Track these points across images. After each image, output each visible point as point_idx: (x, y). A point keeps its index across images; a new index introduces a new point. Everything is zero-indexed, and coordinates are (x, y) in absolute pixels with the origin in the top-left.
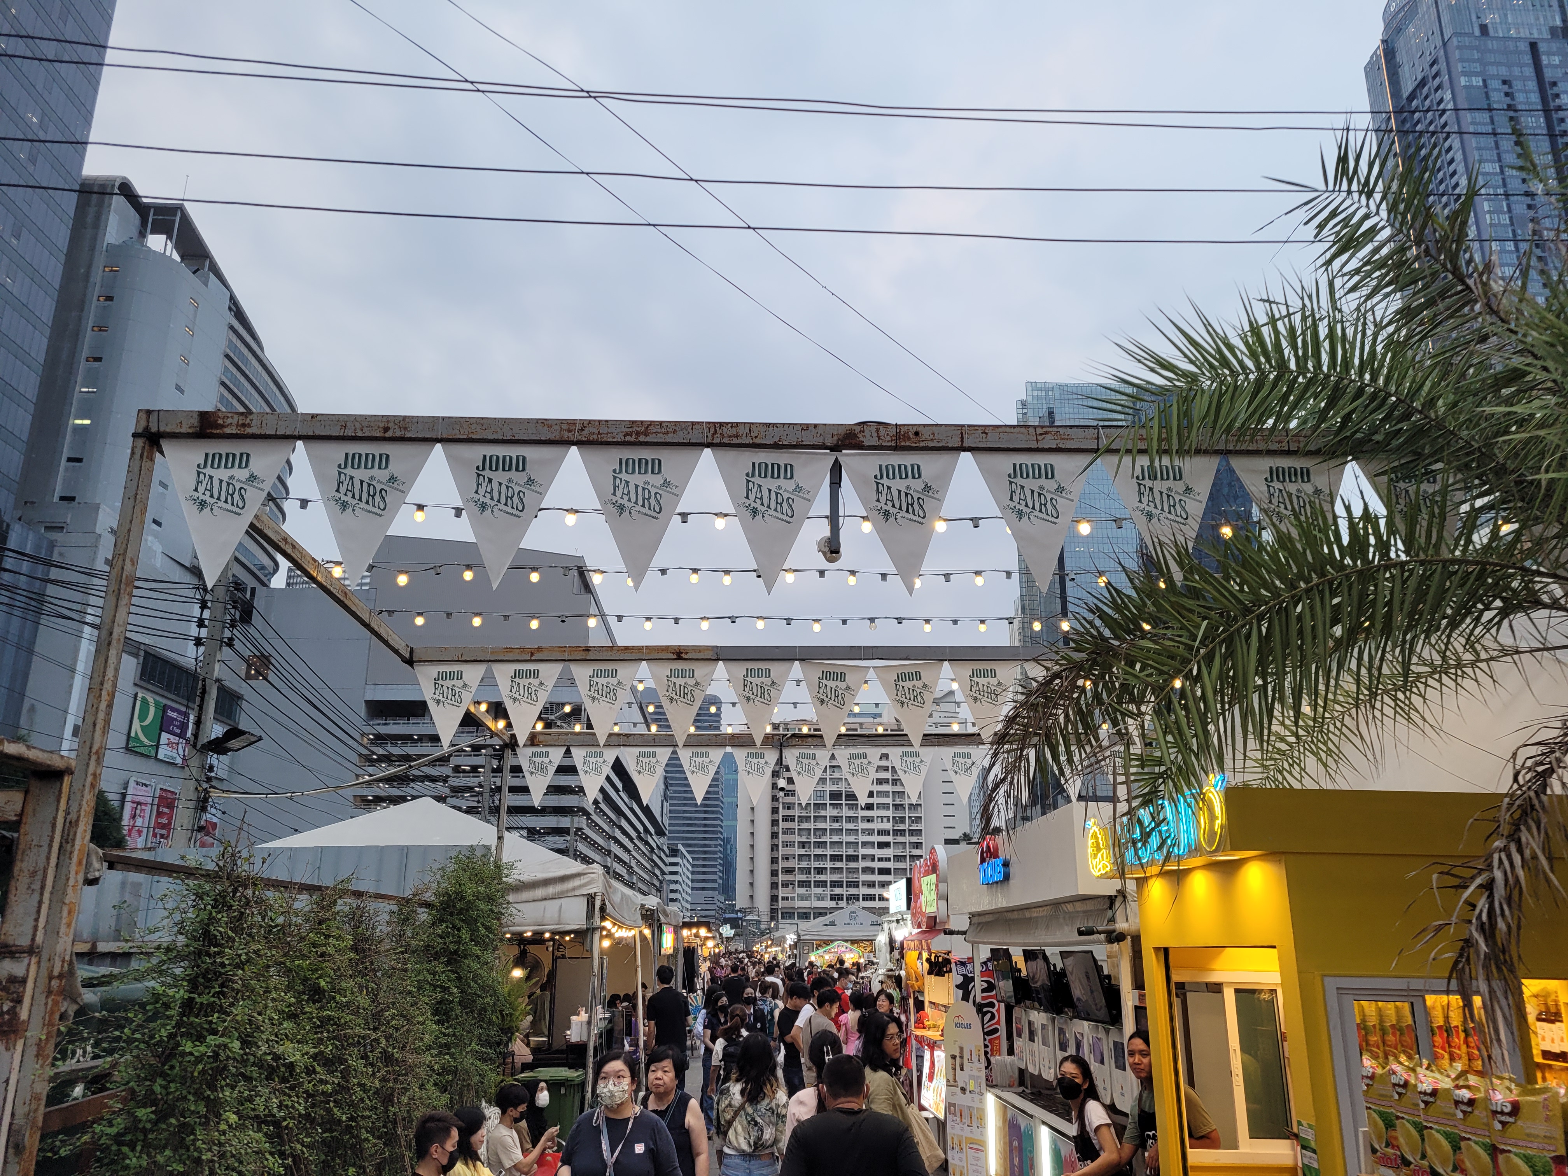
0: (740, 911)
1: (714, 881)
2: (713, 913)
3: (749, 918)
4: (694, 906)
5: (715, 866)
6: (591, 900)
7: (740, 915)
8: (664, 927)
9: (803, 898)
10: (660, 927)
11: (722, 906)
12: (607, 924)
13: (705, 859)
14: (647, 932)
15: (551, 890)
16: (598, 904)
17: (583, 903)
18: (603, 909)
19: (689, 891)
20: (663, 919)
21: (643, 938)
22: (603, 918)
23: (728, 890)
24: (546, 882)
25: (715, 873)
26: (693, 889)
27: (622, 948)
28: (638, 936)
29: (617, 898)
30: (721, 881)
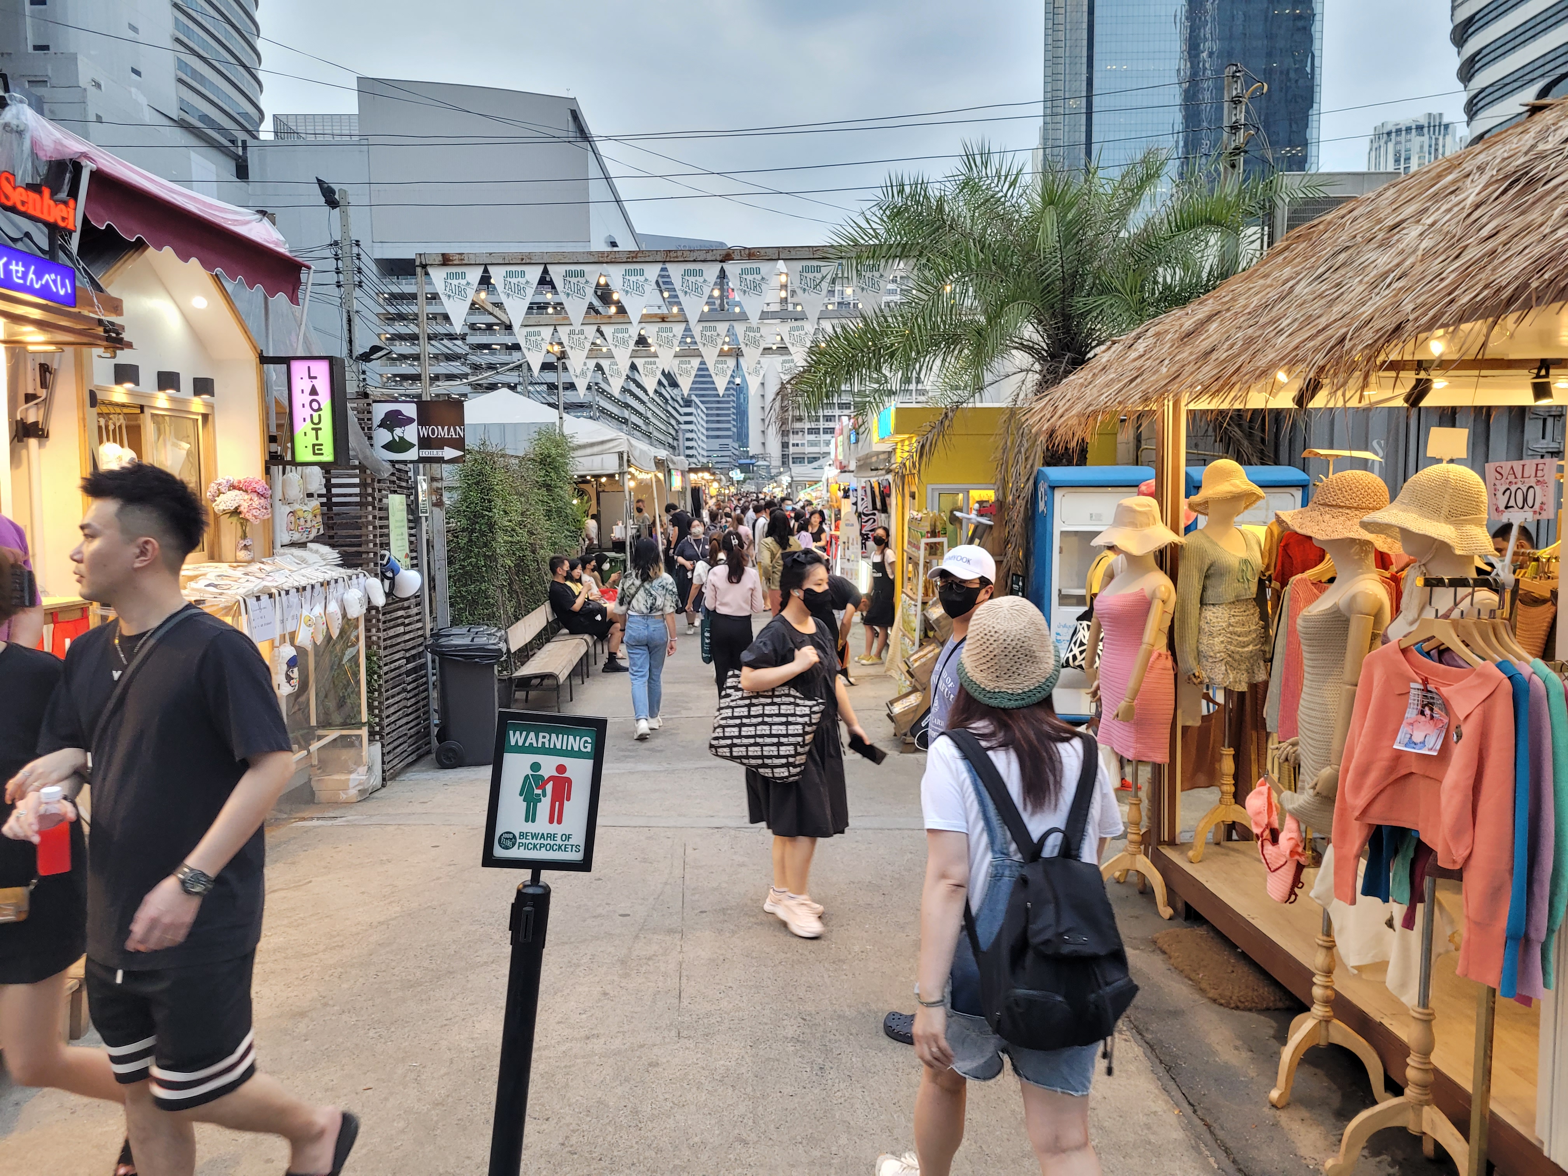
0: (752, 457)
1: (728, 429)
2: (727, 459)
3: (760, 463)
4: (710, 453)
5: (728, 415)
6: (621, 455)
7: (753, 461)
8: (673, 472)
9: (812, 444)
10: (669, 471)
11: (736, 452)
12: (632, 470)
13: (718, 409)
14: (661, 476)
15: (596, 449)
16: (625, 458)
17: (616, 456)
18: (628, 461)
19: (705, 439)
20: (671, 466)
21: (658, 480)
22: (629, 466)
23: (742, 437)
24: (592, 445)
25: (728, 422)
26: (708, 437)
27: (644, 487)
28: (654, 480)
29: (636, 453)
30: (735, 430)
